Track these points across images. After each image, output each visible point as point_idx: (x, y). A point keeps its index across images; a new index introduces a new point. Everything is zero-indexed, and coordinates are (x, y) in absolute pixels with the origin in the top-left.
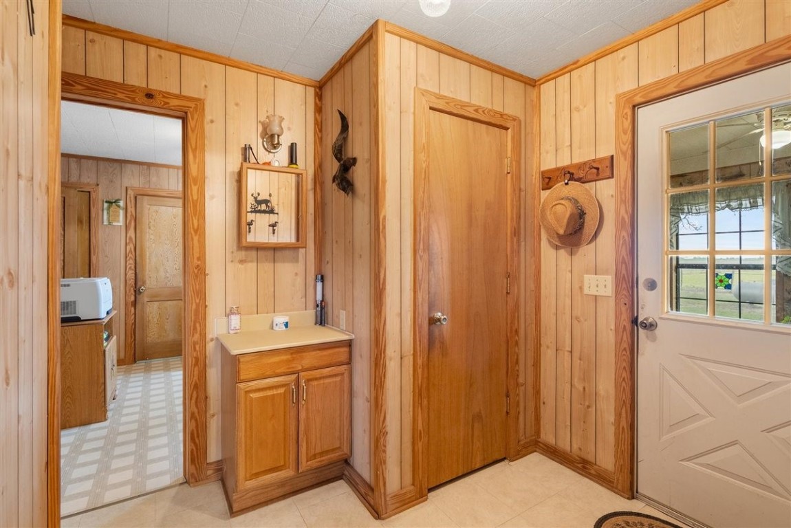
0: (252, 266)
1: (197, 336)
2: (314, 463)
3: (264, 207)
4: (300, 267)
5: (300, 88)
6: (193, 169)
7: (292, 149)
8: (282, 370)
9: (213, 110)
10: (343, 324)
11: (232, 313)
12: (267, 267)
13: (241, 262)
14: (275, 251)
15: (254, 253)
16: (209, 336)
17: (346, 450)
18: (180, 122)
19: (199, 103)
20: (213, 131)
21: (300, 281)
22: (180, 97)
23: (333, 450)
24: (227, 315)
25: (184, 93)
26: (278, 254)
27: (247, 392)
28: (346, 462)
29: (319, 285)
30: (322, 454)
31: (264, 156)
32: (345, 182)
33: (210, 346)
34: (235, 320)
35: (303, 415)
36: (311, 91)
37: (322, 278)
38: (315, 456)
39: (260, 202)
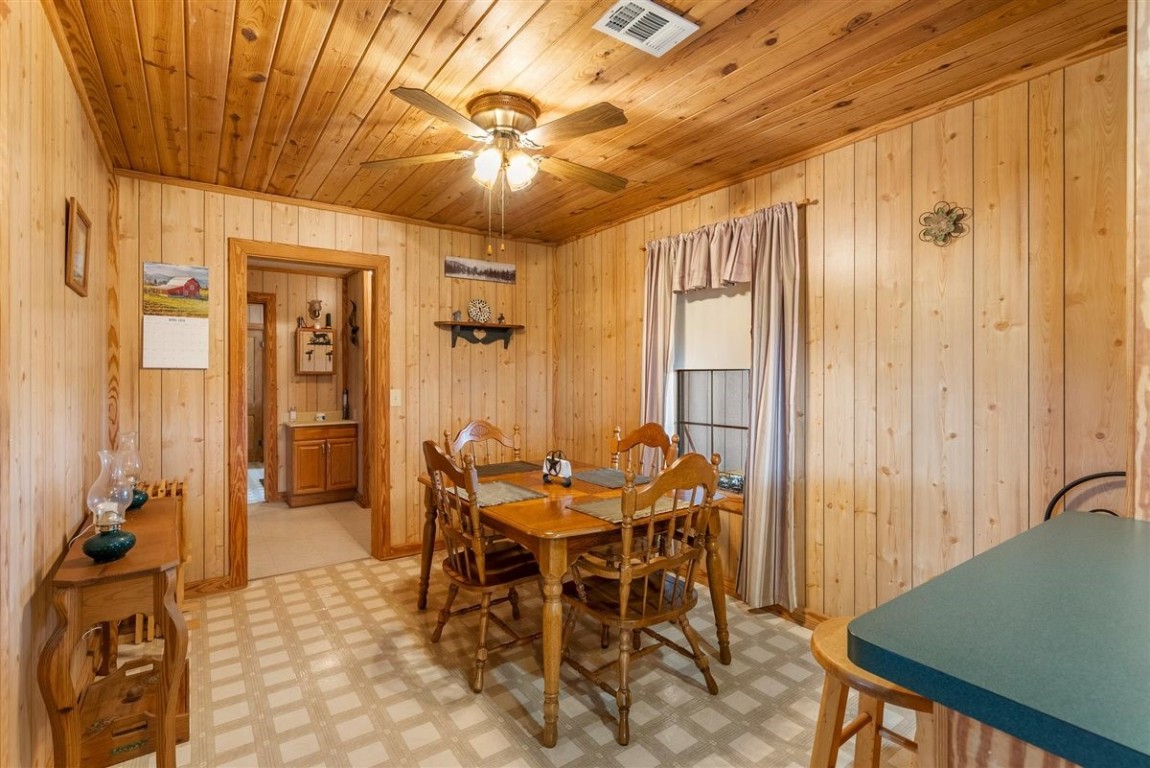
0: (304, 385)
1: (272, 423)
2: (335, 487)
3: (321, 340)
4: (333, 385)
5: (333, 280)
6: (270, 332)
7: (328, 317)
8: (317, 437)
9: (280, 300)
10: (355, 416)
11: (291, 410)
12: (313, 385)
13: (297, 382)
14: (317, 377)
15: (304, 378)
16: (279, 423)
17: (354, 483)
18: (262, 306)
19: (273, 296)
20: (280, 310)
21: (333, 393)
22: (263, 294)
23: (346, 482)
24: (289, 412)
25: (265, 291)
26: (320, 378)
27: (299, 446)
28: (355, 489)
29: (345, 396)
30: (340, 483)
31: (309, 322)
32: (355, 341)
33: (280, 429)
34: (293, 415)
35: (328, 461)
36: (341, 280)
37: (347, 393)
38: (335, 484)
39: (318, 336)
